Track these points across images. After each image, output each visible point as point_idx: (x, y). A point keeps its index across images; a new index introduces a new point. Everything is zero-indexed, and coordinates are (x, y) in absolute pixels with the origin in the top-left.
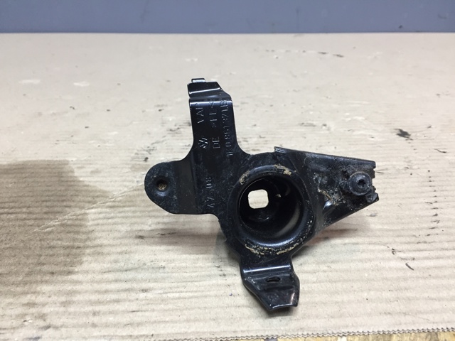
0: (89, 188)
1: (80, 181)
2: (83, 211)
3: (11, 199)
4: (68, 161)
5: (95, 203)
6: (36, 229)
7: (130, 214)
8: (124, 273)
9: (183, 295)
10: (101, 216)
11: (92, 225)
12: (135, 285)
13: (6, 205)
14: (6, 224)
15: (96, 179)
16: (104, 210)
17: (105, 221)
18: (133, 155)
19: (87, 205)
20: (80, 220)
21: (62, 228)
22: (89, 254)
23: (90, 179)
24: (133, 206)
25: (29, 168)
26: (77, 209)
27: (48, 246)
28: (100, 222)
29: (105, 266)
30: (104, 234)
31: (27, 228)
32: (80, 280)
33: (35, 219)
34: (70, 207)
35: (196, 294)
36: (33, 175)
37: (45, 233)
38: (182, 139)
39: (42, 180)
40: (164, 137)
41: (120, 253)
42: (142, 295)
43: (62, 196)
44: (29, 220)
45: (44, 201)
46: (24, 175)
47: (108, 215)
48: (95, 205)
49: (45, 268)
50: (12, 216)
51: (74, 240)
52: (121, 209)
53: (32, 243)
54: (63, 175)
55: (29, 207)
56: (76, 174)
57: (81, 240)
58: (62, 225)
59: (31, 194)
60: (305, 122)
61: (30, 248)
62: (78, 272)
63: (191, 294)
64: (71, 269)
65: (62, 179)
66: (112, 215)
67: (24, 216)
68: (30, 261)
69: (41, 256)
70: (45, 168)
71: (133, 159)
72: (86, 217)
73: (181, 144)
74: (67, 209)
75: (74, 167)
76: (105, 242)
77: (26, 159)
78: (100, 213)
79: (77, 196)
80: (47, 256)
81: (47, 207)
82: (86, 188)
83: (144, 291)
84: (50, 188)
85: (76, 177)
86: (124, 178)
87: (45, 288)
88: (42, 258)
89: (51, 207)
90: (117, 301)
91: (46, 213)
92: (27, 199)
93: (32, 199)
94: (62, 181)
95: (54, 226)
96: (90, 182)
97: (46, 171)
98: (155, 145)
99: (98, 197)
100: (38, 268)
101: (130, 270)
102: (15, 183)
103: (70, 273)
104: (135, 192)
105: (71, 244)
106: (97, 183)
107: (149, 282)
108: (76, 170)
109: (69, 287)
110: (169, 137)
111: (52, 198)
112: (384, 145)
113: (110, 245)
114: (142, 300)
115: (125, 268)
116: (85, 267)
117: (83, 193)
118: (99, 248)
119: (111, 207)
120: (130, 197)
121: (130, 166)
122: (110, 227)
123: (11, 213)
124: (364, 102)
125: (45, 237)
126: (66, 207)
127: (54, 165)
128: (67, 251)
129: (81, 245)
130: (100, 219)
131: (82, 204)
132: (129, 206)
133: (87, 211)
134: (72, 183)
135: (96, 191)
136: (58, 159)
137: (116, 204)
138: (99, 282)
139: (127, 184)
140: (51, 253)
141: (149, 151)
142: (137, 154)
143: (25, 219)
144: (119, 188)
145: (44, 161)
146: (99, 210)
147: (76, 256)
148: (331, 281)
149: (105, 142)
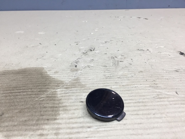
0: (55, 80)
1: (50, 77)
2: (54, 90)
3: (23, 85)
4: (44, 68)
5: (59, 86)
6: (37, 99)
7: (75, 91)
8: (79, 119)
9: (106, 129)
10: (63, 92)
11: (60, 97)
12: (84, 125)
13: (21, 88)
14: (23, 97)
15: (57, 76)
16: (64, 89)
17: (65, 95)
18: (70, 64)
19: (56, 87)
20: (54, 94)
21: (48, 98)
22: (61, 110)
23: (54, 75)
24: (75, 87)
25: (27, 71)
26: (52, 89)
27: (43, 107)
28: (63, 95)
29: (70, 115)
30: (66, 101)
31: (32, 99)
32: (60, 123)
33: (35, 94)
34: (49, 88)
35: (111, 129)
36: (30, 74)
37: (41, 101)
38: (89, 57)
39: (34, 77)
40: (82, 56)
41: (75, 110)
42: (89, 130)
43: (45, 83)
44: (32, 95)
45: (37, 86)
46: (26, 74)
47: (66, 92)
48: (59, 87)
49: (44, 117)
50: (25, 93)
51: (54, 104)
52: (71, 89)
53: (36, 105)
54: (43, 74)
55: (31, 89)
56: (48, 74)
57: (57, 104)
58: (47, 97)
59: (31, 83)
60: (139, 49)
61: (36, 108)
62: (58, 119)
63: (109, 129)
64: (55, 117)
65: (43, 76)
66: (67, 92)
67: (30, 93)
68: (37, 114)
69: (41, 111)
70: (35, 71)
71: (70, 66)
72: (56, 93)
73: (89, 59)
74: (48, 89)
75: (47, 70)
76: (67, 104)
77: (26, 67)
78: (62, 91)
79: (51, 83)
80: (44, 111)
81: (39, 89)
82: (53, 79)
83: (89, 127)
84: (39, 80)
85: (48, 75)
86: (69, 75)
87: (46, 127)
88: (42, 112)
89: (41, 89)
90: (78, 133)
91: (39, 91)
92: (30, 85)
93: (32, 85)
94: (43, 77)
95: (44, 97)
96: (55, 77)
97: (35, 72)
98: (78, 60)
99: (59, 83)
100: (41, 117)
101: (81, 118)
102: (23, 78)
103: (55, 119)
104: (75, 81)
105: (53, 105)
106: (58, 77)
107: (90, 123)
108: (48, 72)
109: (56, 126)
110: (83, 56)
111: (40, 85)
112: (175, 59)
113: (69, 106)
114: (89, 132)
115: (78, 116)
116: (61, 116)
117: (53, 82)
118: (65, 107)
119: (66, 88)
120: (73, 83)
121: (70, 69)
122: (68, 97)
123: (24, 92)
124: (162, 40)
125: (41, 103)
126: (47, 88)
127: (38, 69)
128: (52, 109)
129: (57, 106)
130: (62, 94)
131: (54, 87)
132: (74, 88)
133: (56, 90)
134: (47, 78)
135: (58, 81)
136: (39, 67)
137: (68, 87)
138: (69, 123)
139: (71, 77)
140: (45, 110)
141: (77, 62)
142: (71, 64)
143: (31, 94)
144: (67, 79)
145: (33, 68)
146: (61, 89)
147: (56, 111)
148: (169, 122)
149: (57, 59)
